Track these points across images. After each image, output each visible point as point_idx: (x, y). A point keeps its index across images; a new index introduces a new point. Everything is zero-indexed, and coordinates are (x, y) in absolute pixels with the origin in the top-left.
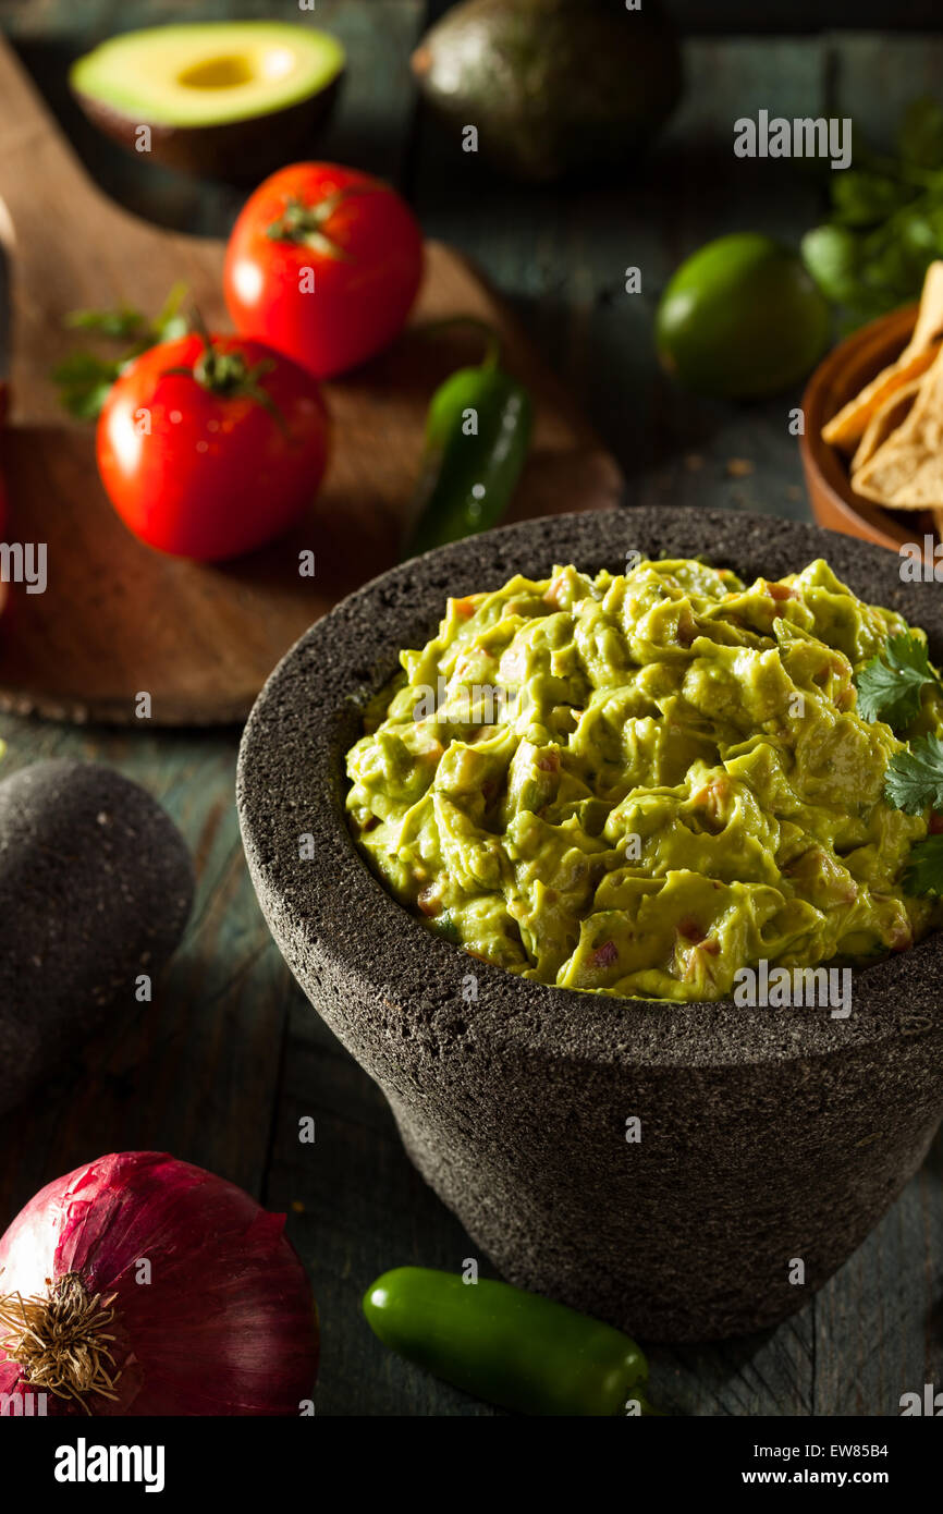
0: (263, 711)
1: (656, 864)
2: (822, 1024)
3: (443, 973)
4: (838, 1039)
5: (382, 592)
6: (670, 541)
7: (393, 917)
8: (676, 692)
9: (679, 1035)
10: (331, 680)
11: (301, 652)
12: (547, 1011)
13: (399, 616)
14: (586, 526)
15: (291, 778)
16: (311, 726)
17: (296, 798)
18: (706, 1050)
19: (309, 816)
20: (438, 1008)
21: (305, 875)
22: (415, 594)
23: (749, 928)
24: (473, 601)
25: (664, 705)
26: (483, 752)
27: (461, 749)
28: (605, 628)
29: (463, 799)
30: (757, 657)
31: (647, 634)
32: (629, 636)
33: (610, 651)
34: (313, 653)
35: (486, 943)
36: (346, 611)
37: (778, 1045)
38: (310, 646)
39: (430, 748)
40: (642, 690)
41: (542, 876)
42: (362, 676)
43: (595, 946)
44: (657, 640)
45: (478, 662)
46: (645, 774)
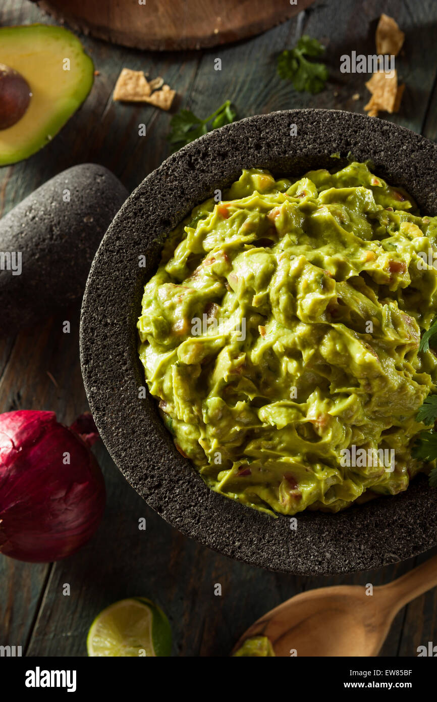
0: (107, 244)
1: (280, 443)
2: (344, 550)
3: (159, 468)
4: (349, 563)
5: (190, 156)
6: (356, 144)
7: (143, 420)
8: (316, 347)
9: (269, 542)
10: (148, 225)
11: (137, 198)
12: (206, 509)
13: (195, 178)
15: (111, 301)
16: (131, 260)
17: (111, 317)
18: (280, 556)
19: (115, 332)
20: (151, 494)
21: (104, 378)
22: (208, 161)
23: (319, 495)
24: (229, 208)
25: (307, 354)
26: (205, 344)
27: (193, 343)
28: (286, 292)
29: (189, 369)
30: (364, 354)
31: (307, 312)
32: (299, 302)
33: (285, 310)
34: (143, 200)
35: (187, 447)
36: (168, 169)
37: (317, 561)
38: (143, 194)
39: (180, 325)
40: (297, 339)
41: (219, 436)
42: (166, 223)
43: (240, 468)
44: (312, 316)
45: (220, 261)
46: (288, 386)
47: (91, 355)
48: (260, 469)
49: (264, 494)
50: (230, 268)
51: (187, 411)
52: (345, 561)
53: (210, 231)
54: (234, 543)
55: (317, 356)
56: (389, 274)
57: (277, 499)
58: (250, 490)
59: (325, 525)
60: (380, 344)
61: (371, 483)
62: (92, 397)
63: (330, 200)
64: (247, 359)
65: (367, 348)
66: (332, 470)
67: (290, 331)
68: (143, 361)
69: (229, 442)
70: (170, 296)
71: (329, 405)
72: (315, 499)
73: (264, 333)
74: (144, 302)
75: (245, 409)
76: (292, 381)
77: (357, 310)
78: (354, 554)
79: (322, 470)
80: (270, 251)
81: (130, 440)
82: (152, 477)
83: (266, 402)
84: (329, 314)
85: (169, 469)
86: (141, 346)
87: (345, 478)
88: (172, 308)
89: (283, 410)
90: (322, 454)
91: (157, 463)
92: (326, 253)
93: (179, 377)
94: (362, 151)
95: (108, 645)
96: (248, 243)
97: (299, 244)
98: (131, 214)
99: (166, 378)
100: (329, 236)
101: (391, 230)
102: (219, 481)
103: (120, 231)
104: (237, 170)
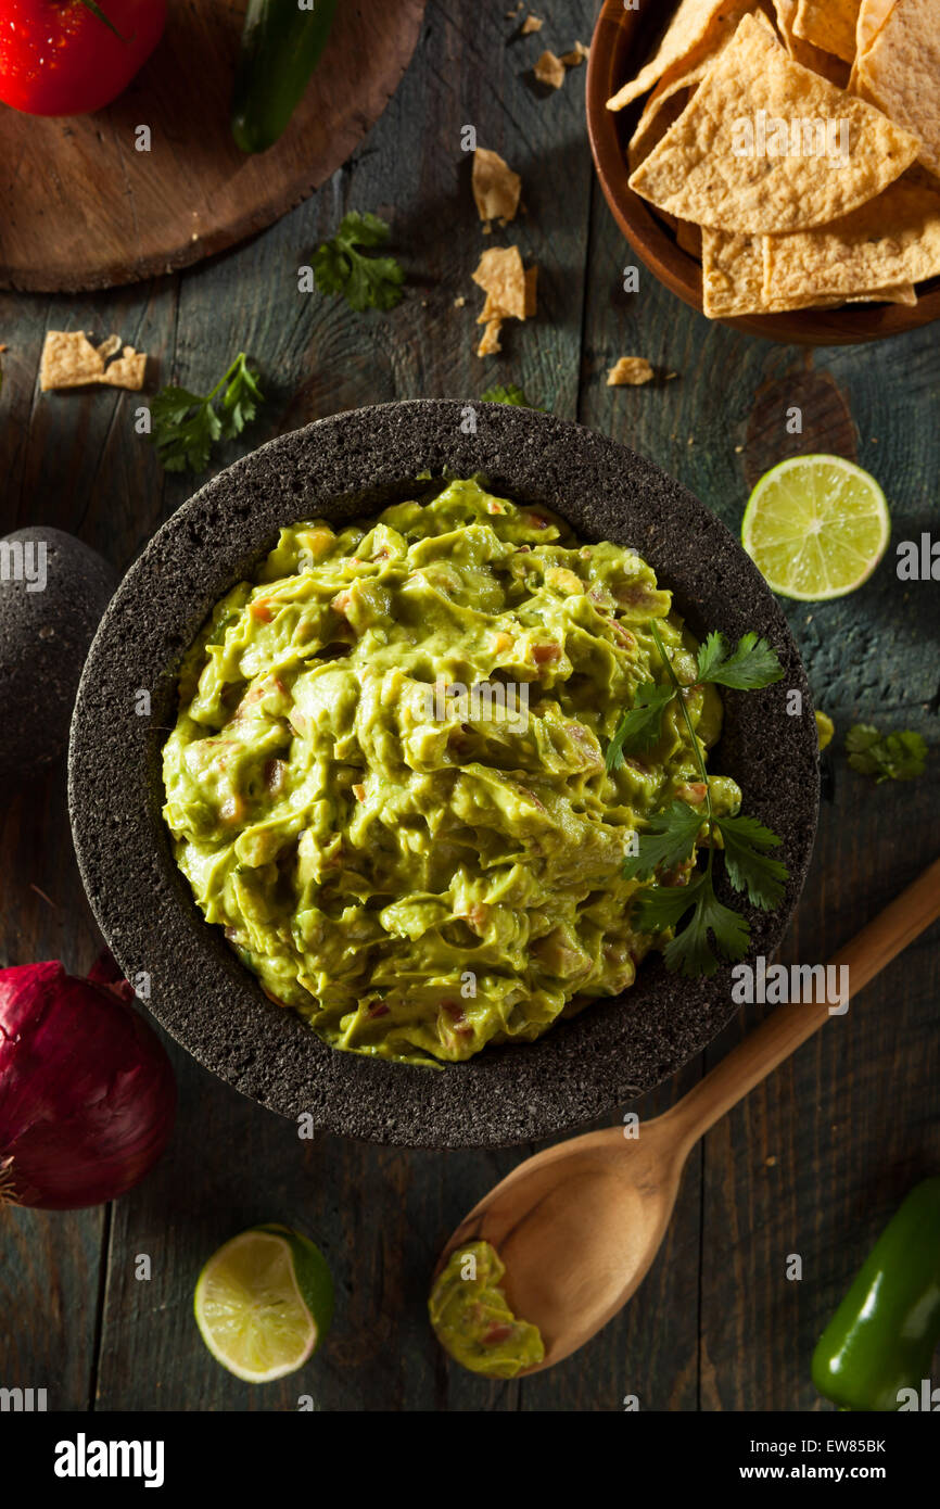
0: (87, 695)
1: (423, 957)
2: (554, 1096)
3: (245, 1034)
5: (191, 524)
6: (452, 450)
7: (204, 964)
8: (445, 805)
9: (437, 1109)
10: (146, 650)
11: (120, 611)
12: (331, 1080)
13: (206, 559)
14: (376, 431)
15: (114, 785)
17: (119, 811)
18: (459, 1127)
19: (131, 834)
20: (241, 1075)
21: (129, 911)
22: (221, 527)
23: (498, 1023)
24: (269, 606)
25: (433, 819)
26: (276, 831)
27: (256, 833)
28: (382, 731)
29: (259, 873)
30: (517, 805)
31: (418, 756)
32: (404, 742)
33: (386, 758)
34: (130, 612)
35: (282, 991)
36: (160, 552)
37: (517, 1121)
38: (128, 602)
39: (230, 807)
40: (413, 799)
41: (326, 966)
42: (174, 641)
43: (372, 1006)
44: (427, 762)
45: (272, 695)
46: (416, 871)
47: (100, 878)
48: (401, 1002)
49: (416, 1038)
50: (290, 702)
51: (268, 940)
52: (560, 1112)
53: (248, 645)
54: (385, 1122)
55: (449, 817)
56: (535, 668)
57: (436, 1040)
58: (393, 1036)
59: (521, 1063)
60: (542, 781)
61: (575, 986)
62: (116, 944)
63: (427, 558)
64: (345, 841)
65: (521, 793)
66: (510, 982)
67: (400, 788)
68: (184, 871)
69: (344, 972)
70: (205, 764)
71: (483, 888)
72: (495, 1030)
73: (363, 796)
74: (167, 778)
75: (358, 918)
76: (421, 862)
77: (496, 737)
78: (571, 1098)
79: (495, 985)
80: (347, 664)
81: (191, 999)
82: (238, 1048)
83: (390, 900)
84: (455, 752)
85: (261, 1031)
86: (177, 847)
87: (533, 989)
88: (213, 781)
89: (416, 909)
90: (490, 962)
91: (241, 1025)
92: (434, 650)
93: (245, 891)
94: (465, 460)
95: (230, 1311)
96: (310, 658)
97: (391, 642)
98: (116, 640)
99: (227, 893)
100: (435, 619)
101: (532, 585)
102: (343, 1032)
103: (104, 671)
104: (271, 532)
